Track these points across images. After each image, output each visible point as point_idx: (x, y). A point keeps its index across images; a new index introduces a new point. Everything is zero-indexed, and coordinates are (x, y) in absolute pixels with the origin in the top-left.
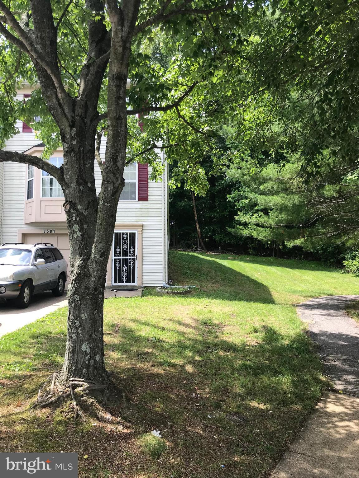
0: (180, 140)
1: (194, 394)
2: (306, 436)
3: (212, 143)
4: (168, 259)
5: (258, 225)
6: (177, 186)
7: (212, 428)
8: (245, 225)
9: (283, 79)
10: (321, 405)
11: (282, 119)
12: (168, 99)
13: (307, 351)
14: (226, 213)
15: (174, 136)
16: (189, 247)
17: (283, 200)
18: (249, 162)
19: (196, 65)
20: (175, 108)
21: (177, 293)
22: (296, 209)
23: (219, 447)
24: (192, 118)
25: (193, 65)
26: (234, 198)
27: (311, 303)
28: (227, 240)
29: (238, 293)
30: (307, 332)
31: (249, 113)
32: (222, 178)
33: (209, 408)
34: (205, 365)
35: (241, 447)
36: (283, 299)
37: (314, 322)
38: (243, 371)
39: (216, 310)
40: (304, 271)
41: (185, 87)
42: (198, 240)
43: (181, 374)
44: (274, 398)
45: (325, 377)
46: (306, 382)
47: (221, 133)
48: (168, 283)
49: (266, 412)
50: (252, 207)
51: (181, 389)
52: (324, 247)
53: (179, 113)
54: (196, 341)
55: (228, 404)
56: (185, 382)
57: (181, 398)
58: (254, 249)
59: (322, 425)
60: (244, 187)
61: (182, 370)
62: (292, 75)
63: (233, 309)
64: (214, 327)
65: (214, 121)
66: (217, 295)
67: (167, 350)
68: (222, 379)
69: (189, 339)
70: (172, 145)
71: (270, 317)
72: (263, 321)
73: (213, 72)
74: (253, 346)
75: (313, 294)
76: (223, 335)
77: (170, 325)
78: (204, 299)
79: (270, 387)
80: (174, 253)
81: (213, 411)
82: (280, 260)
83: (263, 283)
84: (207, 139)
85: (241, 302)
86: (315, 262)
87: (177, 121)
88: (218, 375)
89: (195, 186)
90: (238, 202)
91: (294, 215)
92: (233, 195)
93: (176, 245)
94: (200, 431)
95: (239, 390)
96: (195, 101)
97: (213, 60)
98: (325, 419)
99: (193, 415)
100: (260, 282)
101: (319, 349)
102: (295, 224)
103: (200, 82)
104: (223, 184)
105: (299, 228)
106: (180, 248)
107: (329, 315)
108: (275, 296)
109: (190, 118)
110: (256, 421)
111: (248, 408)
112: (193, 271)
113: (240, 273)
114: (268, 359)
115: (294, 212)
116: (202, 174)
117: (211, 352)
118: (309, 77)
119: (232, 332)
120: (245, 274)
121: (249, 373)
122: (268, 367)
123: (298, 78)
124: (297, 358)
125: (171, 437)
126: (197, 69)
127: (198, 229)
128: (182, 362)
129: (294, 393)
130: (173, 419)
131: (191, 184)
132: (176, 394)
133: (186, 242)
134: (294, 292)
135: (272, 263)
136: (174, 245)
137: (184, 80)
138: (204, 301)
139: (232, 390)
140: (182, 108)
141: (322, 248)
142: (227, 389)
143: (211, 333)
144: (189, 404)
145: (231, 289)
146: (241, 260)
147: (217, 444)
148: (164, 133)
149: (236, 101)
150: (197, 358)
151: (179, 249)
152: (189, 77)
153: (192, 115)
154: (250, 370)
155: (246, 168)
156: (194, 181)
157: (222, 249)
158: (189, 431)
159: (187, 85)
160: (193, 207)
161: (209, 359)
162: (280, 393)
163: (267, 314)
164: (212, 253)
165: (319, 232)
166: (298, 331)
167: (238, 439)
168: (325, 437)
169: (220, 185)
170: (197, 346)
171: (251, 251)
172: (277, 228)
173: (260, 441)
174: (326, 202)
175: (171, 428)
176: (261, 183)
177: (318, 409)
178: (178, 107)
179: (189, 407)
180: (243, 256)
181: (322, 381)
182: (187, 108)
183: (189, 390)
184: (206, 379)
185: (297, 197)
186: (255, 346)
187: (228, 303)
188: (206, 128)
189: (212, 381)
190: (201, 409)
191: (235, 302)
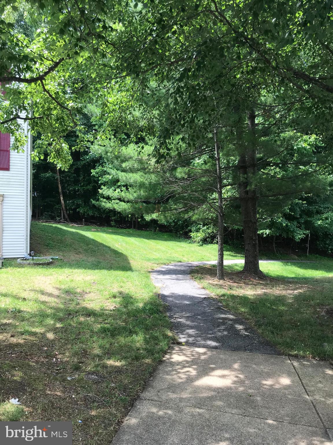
0: (44, 113)
1: (54, 359)
2: (154, 384)
3: (77, 120)
4: (31, 231)
5: (120, 200)
6: (40, 158)
7: (70, 389)
8: (108, 198)
9: (144, 69)
10: (167, 356)
11: (142, 105)
12: (32, 72)
13: (158, 312)
14: (90, 187)
15: (38, 108)
16: (53, 219)
17: (142, 178)
18: (112, 141)
19: (62, 42)
20: (39, 81)
21: (40, 264)
22: (153, 187)
23: (77, 405)
24: (57, 93)
25: (59, 41)
26: (98, 173)
27: (163, 270)
28: (91, 213)
29: (99, 262)
30: (159, 295)
31: (112, 96)
32: (86, 153)
33: (69, 370)
34: (65, 331)
35: (98, 402)
36: (139, 267)
37: (164, 286)
38: (102, 333)
39: (78, 279)
40: (158, 241)
41: (51, 62)
42: (62, 212)
43: (42, 342)
44: (128, 355)
45: (172, 333)
46: (156, 338)
47: (85, 111)
48: (30, 255)
49: (121, 368)
50: (115, 182)
51: (41, 356)
52: (175, 221)
53: (44, 87)
54: (57, 309)
55: (87, 365)
56: (46, 348)
57: (41, 365)
58: (116, 221)
59: (168, 373)
60: (107, 163)
61: (43, 338)
62: (152, 66)
63: (95, 277)
64: (76, 295)
65: (79, 99)
66: (79, 265)
67: (28, 320)
68: (82, 343)
69: (51, 308)
70: (35, 118)
71: (127, 283)
72: (122, 287)
73: (79, 52)
74: (111, 311)
75: (165, 262)
76: (84, 302)
77: (32, 295)
78: (66, 269)
79: (125, 346)
80: (37, 224)
81: (72, 373)
82: (138, 232)
83: (123, 252)
84: (71, 115)
85: (102, 271)
86: (168, 233)
87: (42, 95)
88: (78, 339)
89: (58, 160)
90: (102, 177)
91: (151, 192)
92: (97, 170)
93: (38, 217)
94: (59, 394)
95: (97, 351)
96: (60, 77)
97: (79, 40)
98: (170, 368)
99: (53, 379)
100: (120, 251)
101: (168, 308)
102: (152, 200)
103: (66, 59)
104: (88, 159)
105: (155, 204)
106: (42, 219)
107: (177, 279)
108: (133, 264)
109: (55, 93)
110: (112, 377)
111: (105, 367)
112: (57, 242)
113: (101, 244)
114: (124, 321)
115: (151, 189)
116: (66, 148)
117: (72, 319)
118: (165, 70)
119: (93, 299)
120: (106, 244)
121: (107, 335)
122: (124, 328)
123: (157, 70)
124: (150, 318)
125: (30, 403)
126: (62, 45)
127: (62, 202)
128: (43, 330)
129: (145, 349)
130: (33, 385)
131: (55, 158)
132: (37, 361)
133: (50, 213)
134: (149, 260)
135: (132, 234)
136: (37, 216)
137: (49, 54)
138: (67, 271)
139: (92, 352)
140: (47, 82)
141: (174, 221)
142: (87, 352)
143: (73, 300)
144: (49, 369)
145: (93, 259)
146: (104, 231)
147: (76, 403)
148: (28, 104)
149: (100, 82)
150: (59, 325)
151: (42, 221)
152: (54, 52)
153: (58, 90)
154: (108, 332)
155: (109, 146)
156: (58, 155)
157: (85, 221)
158: (48, 394)
159: (52, 61)
160: (57, 179)
161: (70, 325)
162: (134, 350)
163: (126, 280)
164: (75, 225)
165: (171, 208)
166: (151, 294)
167: (95, 395)
168: (170, 383)
169: (84, 160)
170: (59, 314)
171: (113, 223)
172: (136, 202)
173: (115, 394)
174: (177, 182)
175: (30, 395)
176: (123, 161)
177: (165, 360)
178: (43, 81)
179: (49, 372)
180: (106, 228)
181: (169, 337)
182: (52, 83)
183: (50, 356)
184: (66, 344)
185: (153, 176)
186: (114, 310)
187: (90, 272)
188: (71, 104)
189: (72, 345)
190: (61, 373)
191: (96, 271)
